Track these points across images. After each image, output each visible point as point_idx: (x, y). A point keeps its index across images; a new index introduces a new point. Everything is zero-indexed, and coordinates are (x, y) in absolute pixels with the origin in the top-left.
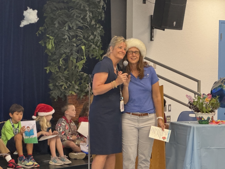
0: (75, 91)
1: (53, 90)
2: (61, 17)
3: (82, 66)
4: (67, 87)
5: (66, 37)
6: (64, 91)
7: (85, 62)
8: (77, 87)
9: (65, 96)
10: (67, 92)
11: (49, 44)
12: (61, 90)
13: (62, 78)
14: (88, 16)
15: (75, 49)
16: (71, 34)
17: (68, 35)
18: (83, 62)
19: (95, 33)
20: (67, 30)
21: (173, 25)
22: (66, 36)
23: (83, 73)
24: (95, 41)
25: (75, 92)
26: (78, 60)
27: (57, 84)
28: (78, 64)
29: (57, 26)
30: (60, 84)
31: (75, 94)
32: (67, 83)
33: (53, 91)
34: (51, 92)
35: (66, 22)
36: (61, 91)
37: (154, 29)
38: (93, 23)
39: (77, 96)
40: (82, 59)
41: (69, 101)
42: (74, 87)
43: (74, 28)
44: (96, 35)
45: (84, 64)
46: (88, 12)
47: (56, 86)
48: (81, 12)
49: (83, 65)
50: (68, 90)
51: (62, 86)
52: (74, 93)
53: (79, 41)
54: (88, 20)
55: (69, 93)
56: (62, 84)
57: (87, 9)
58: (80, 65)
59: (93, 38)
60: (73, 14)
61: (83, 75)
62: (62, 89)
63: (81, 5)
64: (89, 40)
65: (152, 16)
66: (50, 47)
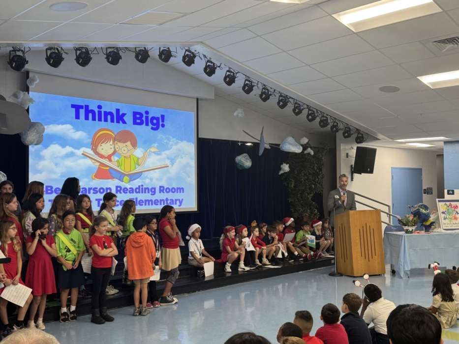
4: (303, 210)
6: (301, 213)
8: (309, 211)
9: (302, 217)
11: (291, 185)
13: (299, 205)
15: (308, 187)
16: (305, 178)
18: (312, 195)
20: (303, 176)
22: (303, 180)
24: (319, 182)
25: (307, 213)
26: (309, 194)
27: (296, 209)
28: (308, 196)
29: (296, 173)
30: (298, 209)
32: (302, 208)
34: (293, 214)
35: (302, 171)
37: (353, 173)
38: (318, 171)
39: (309, 216)
40: (311, 193)
42: (307, 211)
43: (307, 174)
44: (319, 178)
48: (311, 164)
49: (312, 197)
50: (304, 213)
51: (300, 210)
52: (307, 215)
53: (310, 182)
54: (316, 169)
57: (315, 162)
58: (310, 197)
59: (318, 180)
60: (306, 165)
61: (312, 203)
64: (315, 181)
65: (352, 165)
66: (292, 186)
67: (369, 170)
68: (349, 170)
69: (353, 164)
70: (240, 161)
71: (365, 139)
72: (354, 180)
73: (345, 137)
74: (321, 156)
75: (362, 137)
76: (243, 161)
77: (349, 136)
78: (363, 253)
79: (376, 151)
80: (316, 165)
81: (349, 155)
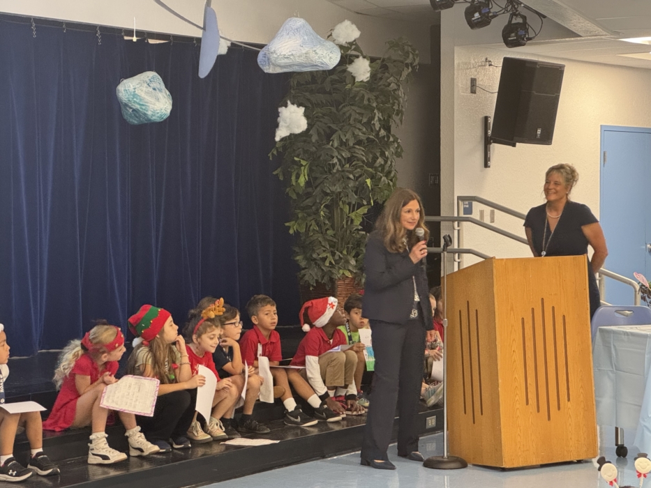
0: (351, 268)
1: (305, 268)
2: (321, 121)
3: (361, 220)
4: (335, 261)
5: (334, 162)
6: (329, 269)
7: (366, 212)
8: (353, 262)
9: (332, 280)
10: (334, 271)
11: (298, 177)
12: (323, 268)
13: (323, 244)
14: (376, 118)
15: (351, 184)
16: (343, 155)
17: (339, 157)
18: (363, 210)
19: (387, 153)
20: (336, 148)
21: (536, 134)
22: (335, 160)
23: (364, 233)
24: (387, 168)
25: (349, 270)
26: (353, 208)
27: (315, 256)
28: (353, 215)
29: (315, 138)
30: (321, 256)
31: (350, 276)
32: (333, 254)
33: (306, 270)
34: (303, 272)
35: (336, 131)
36: (322, 270)
37: (491, 143)
38: (383, 133)
39: (353, 279)
40: (360, 206)
41: (339, 289)
42: (347, 262)
43: (351, 144)
44: (388, 158)
45: (364, 214)
46: (376, 111)
47: (312, 260)
48: (363, 111)
49: (363, 218)
50: (336, 268)
51: (324, 259)
52: (348, 274)
53: (359, 170)
54: (377, 126)
55: (339, 274)
56: (324, 255)
57: (374, 105)
58: (357, 217)
59: (383, 163)
60: (347, 115)
62: (325, 266)
63: (363, 96)
64: (376, 167)
65: (486, 118)
66: (302, 181)
67: (539, 132)
68: (479, 132)
69: (491, 114)
70: (135, 95)
71: (531, 34)
72: (492, 163)
73: (473, 25)
74: (393, 86)
75: (524, 26)
76: (143, 95)
77: (485, 22)
78: (532, 396)
79: (562, 72)
80: (378, 115)
81: (479, 83)
